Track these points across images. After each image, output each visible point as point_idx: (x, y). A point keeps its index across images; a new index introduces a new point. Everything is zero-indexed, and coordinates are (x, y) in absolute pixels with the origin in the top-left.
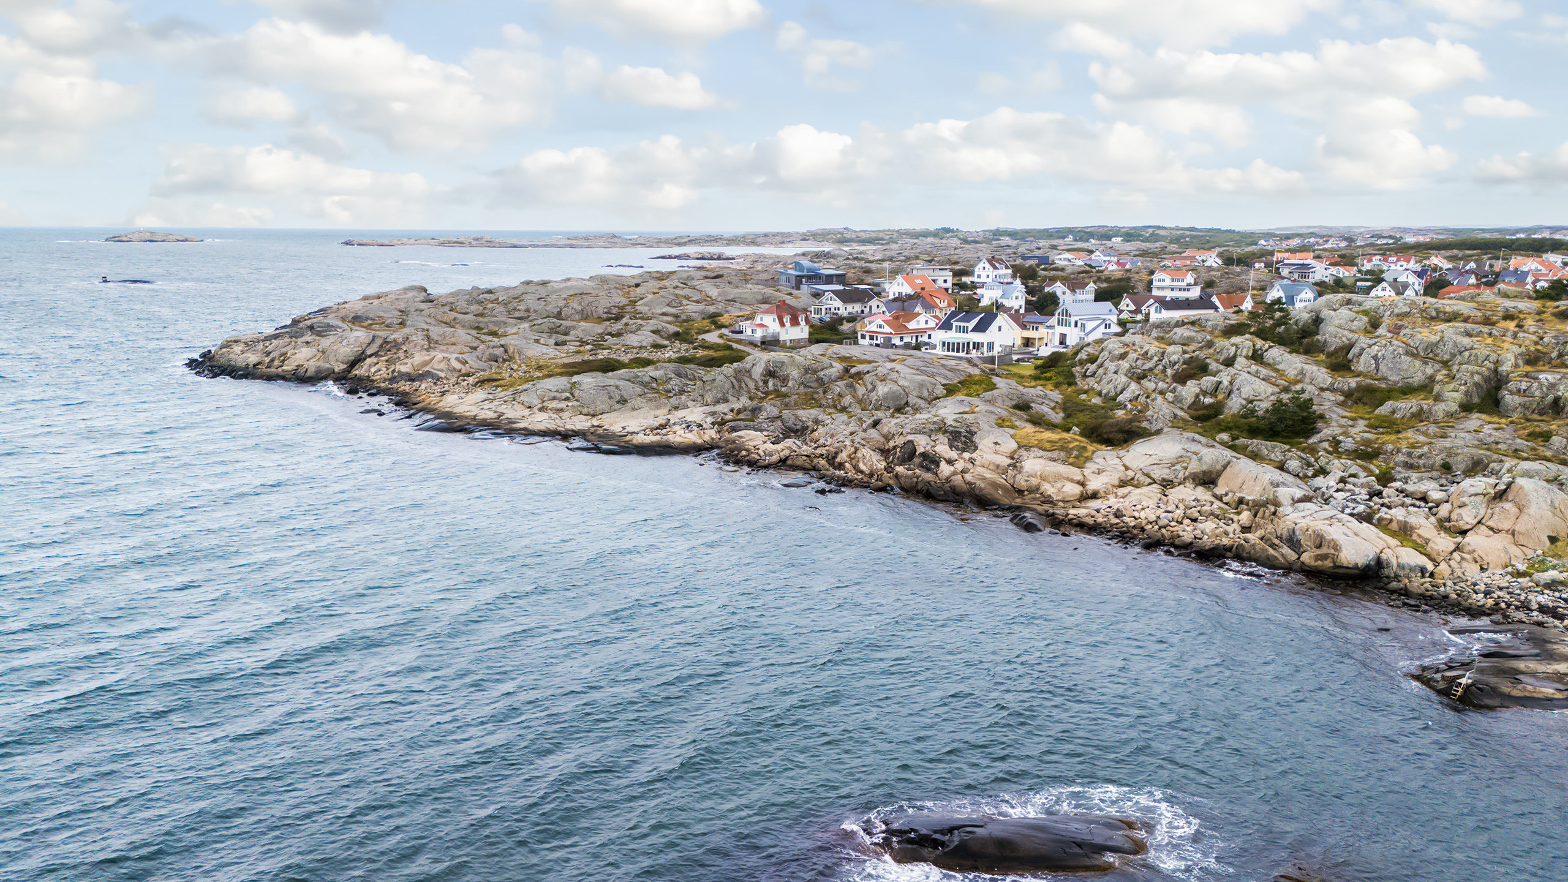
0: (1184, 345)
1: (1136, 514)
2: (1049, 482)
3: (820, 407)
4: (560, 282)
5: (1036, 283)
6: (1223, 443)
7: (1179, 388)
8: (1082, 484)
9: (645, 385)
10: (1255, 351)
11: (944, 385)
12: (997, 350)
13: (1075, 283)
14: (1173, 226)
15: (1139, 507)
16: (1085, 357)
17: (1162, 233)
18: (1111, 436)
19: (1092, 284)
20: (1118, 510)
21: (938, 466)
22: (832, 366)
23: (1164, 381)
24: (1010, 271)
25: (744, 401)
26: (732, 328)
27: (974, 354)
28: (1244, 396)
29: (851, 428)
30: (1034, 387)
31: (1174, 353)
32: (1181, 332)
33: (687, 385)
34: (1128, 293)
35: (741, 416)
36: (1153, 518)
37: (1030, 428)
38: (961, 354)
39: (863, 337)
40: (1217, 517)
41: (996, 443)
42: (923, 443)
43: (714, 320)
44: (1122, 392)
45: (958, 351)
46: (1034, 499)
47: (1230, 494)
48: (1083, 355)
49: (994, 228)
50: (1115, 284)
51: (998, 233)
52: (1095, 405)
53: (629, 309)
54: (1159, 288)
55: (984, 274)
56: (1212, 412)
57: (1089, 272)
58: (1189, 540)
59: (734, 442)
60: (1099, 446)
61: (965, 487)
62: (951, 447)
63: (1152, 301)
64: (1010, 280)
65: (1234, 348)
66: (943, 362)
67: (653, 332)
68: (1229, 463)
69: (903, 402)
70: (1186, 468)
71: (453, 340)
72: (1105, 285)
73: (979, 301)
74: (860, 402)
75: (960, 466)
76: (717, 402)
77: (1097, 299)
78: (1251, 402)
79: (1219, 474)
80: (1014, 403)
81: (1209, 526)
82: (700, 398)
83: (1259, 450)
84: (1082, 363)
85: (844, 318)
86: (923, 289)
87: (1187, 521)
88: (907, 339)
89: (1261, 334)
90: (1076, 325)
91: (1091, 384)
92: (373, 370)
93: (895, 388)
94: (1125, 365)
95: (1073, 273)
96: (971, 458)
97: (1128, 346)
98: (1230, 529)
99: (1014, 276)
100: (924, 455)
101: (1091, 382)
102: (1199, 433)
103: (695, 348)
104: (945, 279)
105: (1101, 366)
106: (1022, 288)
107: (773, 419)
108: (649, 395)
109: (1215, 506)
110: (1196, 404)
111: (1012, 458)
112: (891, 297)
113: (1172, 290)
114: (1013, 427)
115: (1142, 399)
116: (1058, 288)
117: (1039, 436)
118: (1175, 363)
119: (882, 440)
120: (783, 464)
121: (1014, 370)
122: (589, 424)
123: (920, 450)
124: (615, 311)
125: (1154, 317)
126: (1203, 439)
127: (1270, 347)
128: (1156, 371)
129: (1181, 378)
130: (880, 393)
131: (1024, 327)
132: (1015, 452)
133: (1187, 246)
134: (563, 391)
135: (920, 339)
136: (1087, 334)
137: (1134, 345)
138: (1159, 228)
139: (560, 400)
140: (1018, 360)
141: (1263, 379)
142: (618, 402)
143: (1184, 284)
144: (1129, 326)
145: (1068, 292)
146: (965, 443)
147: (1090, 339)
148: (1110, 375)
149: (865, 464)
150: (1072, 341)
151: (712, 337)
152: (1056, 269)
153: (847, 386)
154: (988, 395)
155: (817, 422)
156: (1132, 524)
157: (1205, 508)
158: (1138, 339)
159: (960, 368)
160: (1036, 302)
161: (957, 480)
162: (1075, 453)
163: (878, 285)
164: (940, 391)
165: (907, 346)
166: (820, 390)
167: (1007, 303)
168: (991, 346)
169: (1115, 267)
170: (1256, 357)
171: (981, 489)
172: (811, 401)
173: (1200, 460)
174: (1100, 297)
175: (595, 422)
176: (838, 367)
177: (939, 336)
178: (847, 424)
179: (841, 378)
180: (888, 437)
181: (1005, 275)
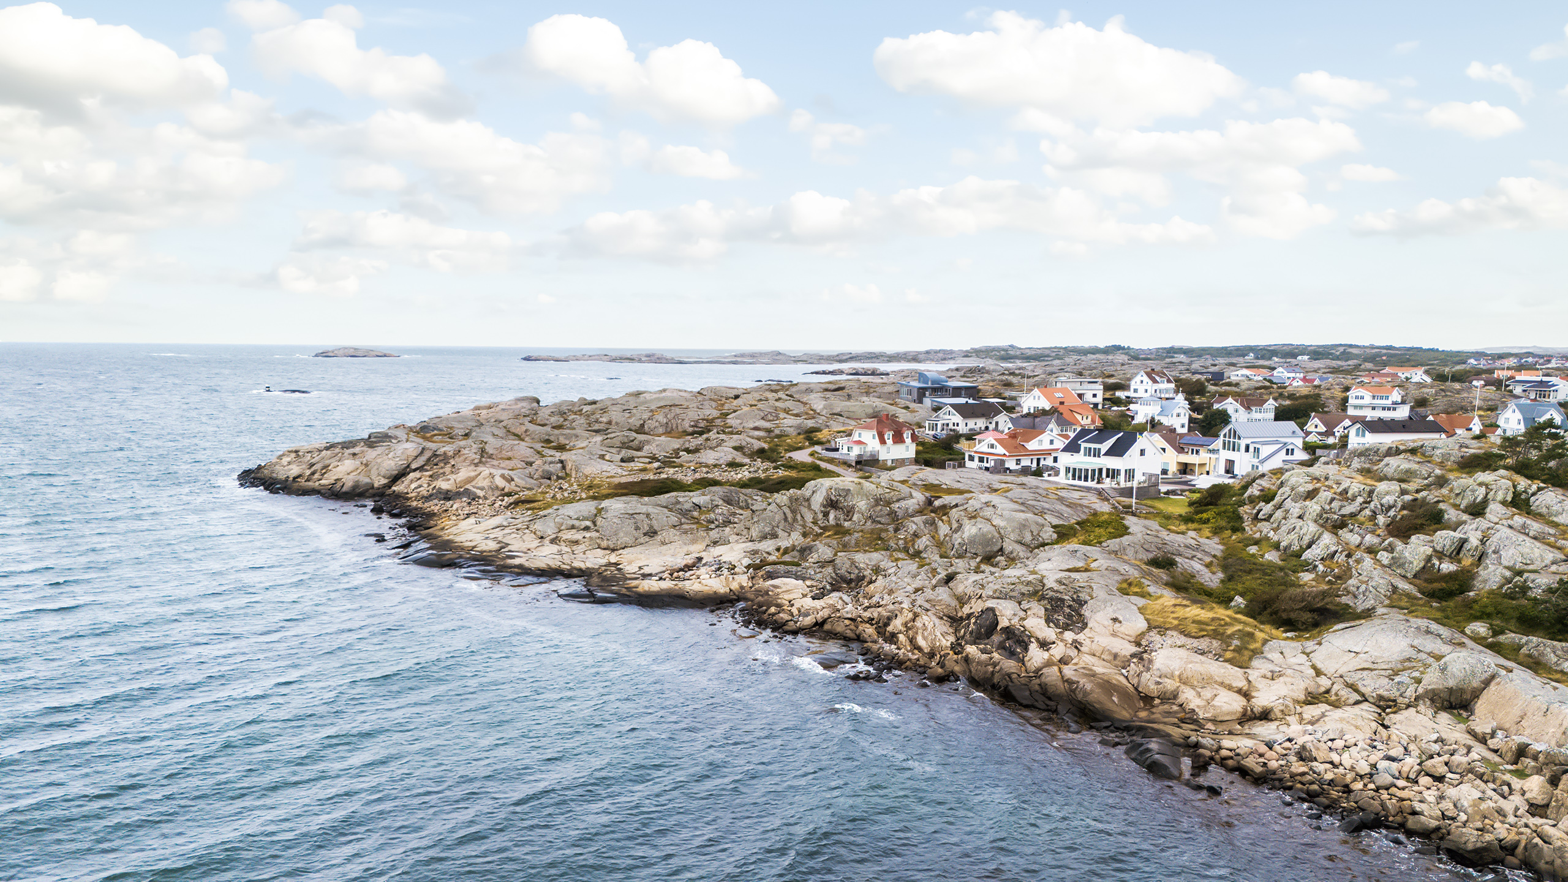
0: (1401, 481)
1: (1335, 758)
2: (1193, 687)
3: (887, 549)
4: (655, 393)
5: (1204, 399)
6: (1478, 639)
7: (1399, 545)
8: (1246, 695)
9: (684, 513)
10: (1516, 495)
11: (1054, 527)
12: (1139, 477)
13: (1250, 399)
14: (1367, 344)
15: (1339, 744)
16: (1257, 493)
17: (1354, 351)
18: (1293, 615)
19: (1271, 401)
20: (1303, 747)
21: (1026, 649)
22: (911, 496)
23: (1373, 532)
24: (1172, 386)
25: (795, 538)
26: (827, 446)
27: (1108, 483)
28: (1505, 563)
29: (918, 583)
30: (1183, 533)
31: (1387, 493)
32: (1395, 464)
33: (734, 514)
34: (1317, 411)
35: (787, 558)
36: (1364, 768)
37: (1168, 598)
38: (1090, 484)
39: (971, 458)
40: (1481, 777)
41: (1115, 620)
42: (1009, 613)
43: (810, 436)
44: (1309, 546)
45: (1086, 480)
46: (1169, 714)
47: (1500, 734)
48: (1254, 491)
49: (1168, 345)
50: (1300, 401)
51: (1172, 351)
52: (1271, 564)
53: (718, 422)
54: (1356, 407)
55: (1141, 389)
56: (1454, 586)
57: (1269, 387)
58: (1434, 823)
59: (767, 593)
60: (1274, 632)
61: (1062, 687)
62: (1048, 621)
63: (1347, 423)
64: (1171, 396)
65: (1483, 490)
66: (1063, 493)
67: (735, 448)
68: (1493, 677)
69: (996, 548)
70: (1419, 681)
71: (510, 454)
72: (1288, 402)
73: (1133, 418)
74: (939, 544)
75: (1058, 651)
76: (764, 537)
77: (1277, 418)
78: (1520, 573)
79: (1476, 694)
80: (1151, 556)
81: (1467, 793)
82: (745, 532)
83: (1542, 654)
84: (1253, 500)
85: (961, 435)
86: (1062, 403)
87: (1425, 780)
88: (1025, 462)
89: (1523, 469)
90: (1247, 449)
91: (1265, 531)
92: (413, 486)
93: (986, 528)
94: (1314, 507)
95: (1248, 389)
96: (1075, 641)
97: (1318, 480)
98: (1508, 806)
99: (1177, 392)
100: (1008, 631)
101: (1265, 527)
102: (1436, 620)
103: (775, 468)
104: (1095, 393)
105: (1279, 506)
106: (1186, 405)
107: (823, 564)
108: (685, 526)
109: (1474, 755)
110: (1426, 574)
111: (1138, 644)
112: (1025, 411)
113: (1374, 408)
114: (1144, 595)
115: (1341, 558)
116: (1230, 405)
117: (1181, 612)
118: (1390, 507)
119: (954, 603)
120: (819, 630)
121: (1160, 505)
122: (604, 561)
123: (1003, 623)
124: (702, 424)
125: (1355, 441)
126: (1444, 632)
127: (1540, 489)
128: (1360, 518)
129: (1402, 530)
130: (966, 535)
131: (1181, 450)
132: (1143, 634)
133: (1385, 364)
134: (585, 519)
135: (1042, 462)
136: (1262, 462)
137: (1327, 479)
138: (1351, 346)
139: (579, 529)
140: (1167, 493)
141: (1535, 538)
142: (645, 534)
143: (1389, 402)
144: (1319, 452)
145: (1241, 409)
146: (1070, 616)
147: (1265, 468)
148: (1293, 521)
149: (925, 638)
150: (1242, 469)
151: (802, 456)
152: (1229, 384)
153: (925, 523)
154: (1113, 544)
155: (877, 570)
156: (1329, 776)
157: (1457, 758)
158: (1332, 470)
159: (1085, 502)
160: (1202, 421)
161: (1051, 675)
162: (1236, 642)
163: (1013, 398)
164: (1048, 534)
165: (1025, 471)
166: (891, 528)
167: (1166, 421)
168: (1130, 474)
169: (1301, 383)
170: (1519, 503)
171: (1086, 693)
172: (876, 541)
173: (1443, 670)
174: (1281, 415)
175: (613, 558)
176: (919, 497)
177: (1067, 460)
178: (914, 576)
179: (920, 512)
180: (962, 600)
181: (1167, 391)
